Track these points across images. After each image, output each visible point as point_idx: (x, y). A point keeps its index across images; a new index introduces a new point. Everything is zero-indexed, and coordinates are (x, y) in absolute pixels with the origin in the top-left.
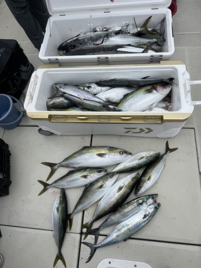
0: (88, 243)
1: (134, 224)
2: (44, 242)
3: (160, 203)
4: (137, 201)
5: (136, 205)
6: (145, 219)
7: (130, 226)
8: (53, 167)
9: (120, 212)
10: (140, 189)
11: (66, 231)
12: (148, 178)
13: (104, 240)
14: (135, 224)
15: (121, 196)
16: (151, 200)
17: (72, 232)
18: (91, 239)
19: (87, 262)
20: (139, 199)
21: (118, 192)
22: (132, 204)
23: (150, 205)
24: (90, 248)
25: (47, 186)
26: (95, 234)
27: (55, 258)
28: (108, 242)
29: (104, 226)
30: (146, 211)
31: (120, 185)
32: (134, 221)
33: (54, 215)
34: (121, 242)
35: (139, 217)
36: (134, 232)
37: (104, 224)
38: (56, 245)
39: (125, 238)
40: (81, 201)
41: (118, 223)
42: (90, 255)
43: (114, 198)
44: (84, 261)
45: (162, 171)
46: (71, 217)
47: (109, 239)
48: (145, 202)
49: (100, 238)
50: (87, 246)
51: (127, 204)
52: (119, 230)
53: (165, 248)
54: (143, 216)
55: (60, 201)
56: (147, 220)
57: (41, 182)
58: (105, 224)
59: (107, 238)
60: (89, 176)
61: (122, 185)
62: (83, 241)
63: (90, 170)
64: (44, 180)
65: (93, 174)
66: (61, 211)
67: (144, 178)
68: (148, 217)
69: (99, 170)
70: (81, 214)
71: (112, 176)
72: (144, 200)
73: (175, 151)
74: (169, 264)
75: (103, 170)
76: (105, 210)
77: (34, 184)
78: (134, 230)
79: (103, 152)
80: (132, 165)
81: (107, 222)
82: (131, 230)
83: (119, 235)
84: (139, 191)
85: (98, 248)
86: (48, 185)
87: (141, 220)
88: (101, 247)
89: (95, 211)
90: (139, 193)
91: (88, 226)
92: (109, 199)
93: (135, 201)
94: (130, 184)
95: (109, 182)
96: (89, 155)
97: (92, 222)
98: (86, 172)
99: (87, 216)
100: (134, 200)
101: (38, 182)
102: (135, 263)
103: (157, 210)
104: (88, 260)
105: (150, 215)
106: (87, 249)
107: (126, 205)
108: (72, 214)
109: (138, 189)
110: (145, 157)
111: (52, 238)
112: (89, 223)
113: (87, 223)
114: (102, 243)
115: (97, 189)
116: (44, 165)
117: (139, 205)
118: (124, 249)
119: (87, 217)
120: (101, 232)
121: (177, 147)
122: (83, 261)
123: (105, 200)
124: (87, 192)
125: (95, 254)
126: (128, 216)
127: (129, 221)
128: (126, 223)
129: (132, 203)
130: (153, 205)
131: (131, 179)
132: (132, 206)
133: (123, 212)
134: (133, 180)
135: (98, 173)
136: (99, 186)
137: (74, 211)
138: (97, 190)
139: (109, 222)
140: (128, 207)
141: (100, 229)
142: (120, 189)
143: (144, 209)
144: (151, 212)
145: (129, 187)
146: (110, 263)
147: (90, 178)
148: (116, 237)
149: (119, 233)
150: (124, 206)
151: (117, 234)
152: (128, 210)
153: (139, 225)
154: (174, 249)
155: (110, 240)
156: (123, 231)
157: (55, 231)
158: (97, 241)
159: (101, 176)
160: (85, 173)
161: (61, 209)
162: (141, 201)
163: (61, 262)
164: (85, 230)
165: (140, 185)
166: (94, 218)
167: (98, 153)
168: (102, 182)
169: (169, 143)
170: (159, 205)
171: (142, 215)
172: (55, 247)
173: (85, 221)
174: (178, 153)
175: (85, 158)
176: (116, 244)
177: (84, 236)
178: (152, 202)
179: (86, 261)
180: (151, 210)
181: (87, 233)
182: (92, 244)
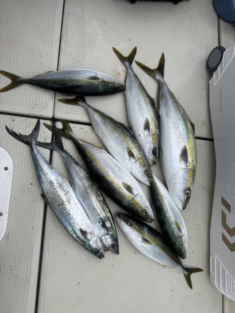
0: (39, 130)
1: (70, 212)
2: (40, 55)
3: (104, 257)
4: (108, 218)
5: (102, 216)
6: (79, 233)
7: (68, 206)
8: (158, 72)
9: (91, 186)
10: (128, 223)
11: (57, 93)
12: (146, 238)
13: (44, 158)
14: (71, 215)
15: (117, 190)
16: (111, 243)
17: (55, 104)
18: (45, 136)
19: (7, 129)
20: (112, 221)
21: (124, 184)
22: (103, 209)
23: (101, 240)
24: (30, 135)
25: (129, 62)
26: (54, 144)
27: (13, 73)
28: (41, 166)
29: (68, 159)
30: (92, 234)
31: (135, 188)
32: (75, 213)
33: (85, 71)
34: (40, 189)
35: (83, 222)
36: (57, 212)
37: (70, 159)
38: (35, 75)
39: (46, 195)
40: (108, 121)
41: (72, 183)
42: (18, 134)
43: (114, 178)
44: (9, 123)
45: (155, 261)
46: (80, 103)
47: (45, 167)
48: (107, 232)
49: (46, 152)
50: (34, 128)
51: (104, 200)
52: (61, 186)
53: (30, 266)
54: (85, 229)
55: (108, 82)
56: (78, 237)
57: (134, 52)
58: (70, 161)
59: (48, 164)
60: (148, 134)
61: (135, 192)
62: (42, 121)
63: (157, 134)
64: (137, 58)
65: (152, 141)
66: (91, 84)
67: (147, 232)
68: (82, 237)
69: (156, 151)
70: (85, 119)
71: (147, 174)
72: (110, 231)
73: (187, 285)
74: (4, 274)
75: (156, 157)
76: (93, 161)
77: (130, 40)
78: (62, 213)
79: (190, 159)
80: (167, 211)
81: (75, 164)
82: (62, 208)
83: (53, 185)
84: (124, 221)
85: (31, 149)
86: (131, 63)
87: (78, 225)
88: (31, 154)
89: (90, 143)
90: (121, 221)
91: (67, 130)
92: (111, 169)
93: (109, 215)
94: (137, 206)
95: (138, 169)
96: (183, 134)
97: (74, 138)
98: (155, 128)
99: (83, 130)
100: (110, 212)
101: (134, 47)
102: (6, 213)
103: (94, 254)
104: (11, 131)
105: (86, 242)
106: (28, 129)
107: (102, 199)
108: (85, 105)
109: (128, 221)
110: (181, 234)
111: (46, 68)
112: (71, 134)
113: (71, 130)
114: (38, 155)
115: (128, 148)
116: (160, 57)
117: (102, 221)
118: (29, 193)
119: (81, 129)
120: (56, 154)
121: (193, 287)
122: (9, 121)
123: (110, 161)
124: (122, 129)
125: (20, 142)
126: (83, 201)
127: (76, 204)
128: (72, 198)
129: (105, 209)
130: (102, 246)
131: (144, 209)
132: (100, 210)
133: (91, 193)
134: (142, 212)
135: (152, 149)
136: (133, 151)
137: (90, 108)
138: (126, 147)
139: (73, 168)
140: (99, 201)
141: (63, 151)
142: (129, 189)
143: (95, 231)
144: (91, 243)
145: (133, 204)
146: (6, 169)
147: (144, 136)
148: (49, 180)
149: (56, 185)
150: (100, 194)
151: (55, 182)
152: (95, 201)
153: (69, 222)
154: (29, 283)
155: (44, 169)
156: (59, 192)
157: (57, 73)
158: (41, 147)
159: (147, 155)
160: (152, 126)
161: (95, 84)
162: (108, 224)
163: (8, 84)
164: (59, 125)
165: (134, 224)
166: (81, 142)
167: (188, 149)
168: (139, 156)
169: (200, 273)
170: (101, 256)
171: (86, 227)
172: (32, 74)
173: (75, 127)
174: (185, 289)
175: (179, 127)
176: (37, 181)
177: (51, 124)
178: (106, 244)
179: (9, 127)
180: (95, 244)
181: (56, 129)
182: (37, 137)
